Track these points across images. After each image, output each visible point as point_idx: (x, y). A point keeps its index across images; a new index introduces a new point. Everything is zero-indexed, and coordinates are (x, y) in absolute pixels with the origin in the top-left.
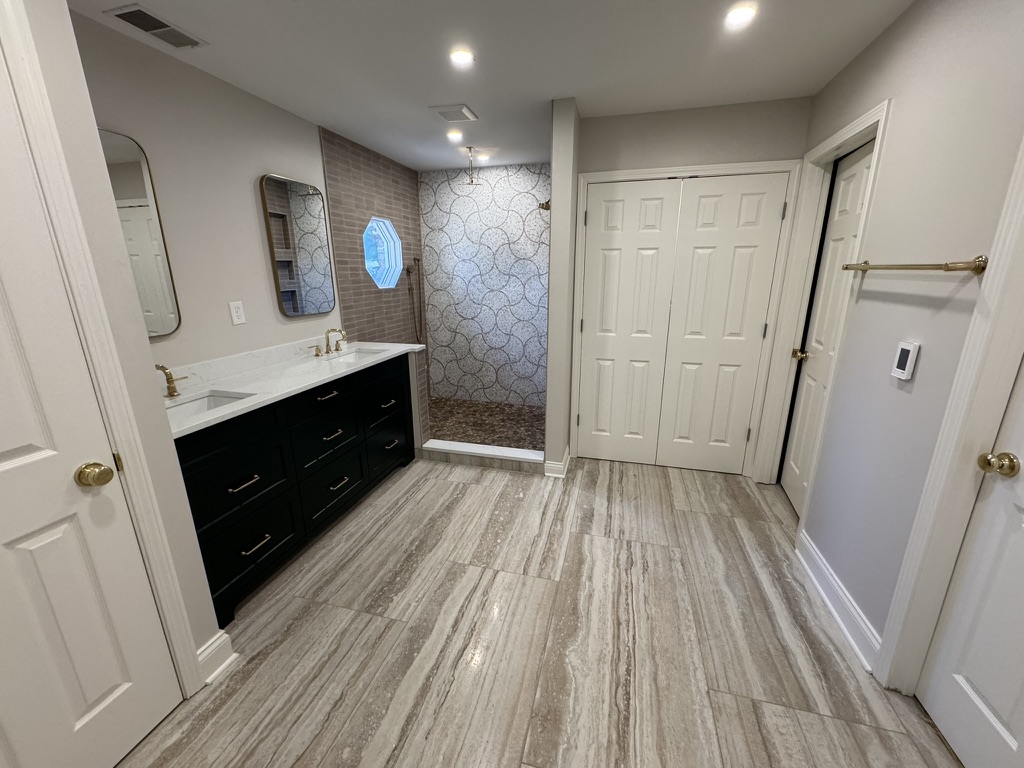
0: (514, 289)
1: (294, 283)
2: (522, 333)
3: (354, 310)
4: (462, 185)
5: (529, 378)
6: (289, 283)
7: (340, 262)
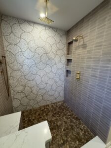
0: (48, 69)
2: (51, 82)
4: (28, 28)
5: (53, 95)
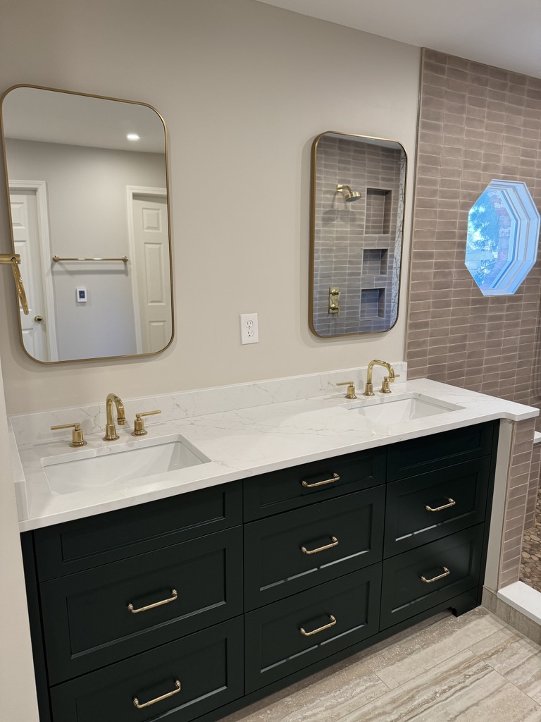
1: (385, 279)
3: (429, 329)
6: (378, 279)
7: (418, 255)
